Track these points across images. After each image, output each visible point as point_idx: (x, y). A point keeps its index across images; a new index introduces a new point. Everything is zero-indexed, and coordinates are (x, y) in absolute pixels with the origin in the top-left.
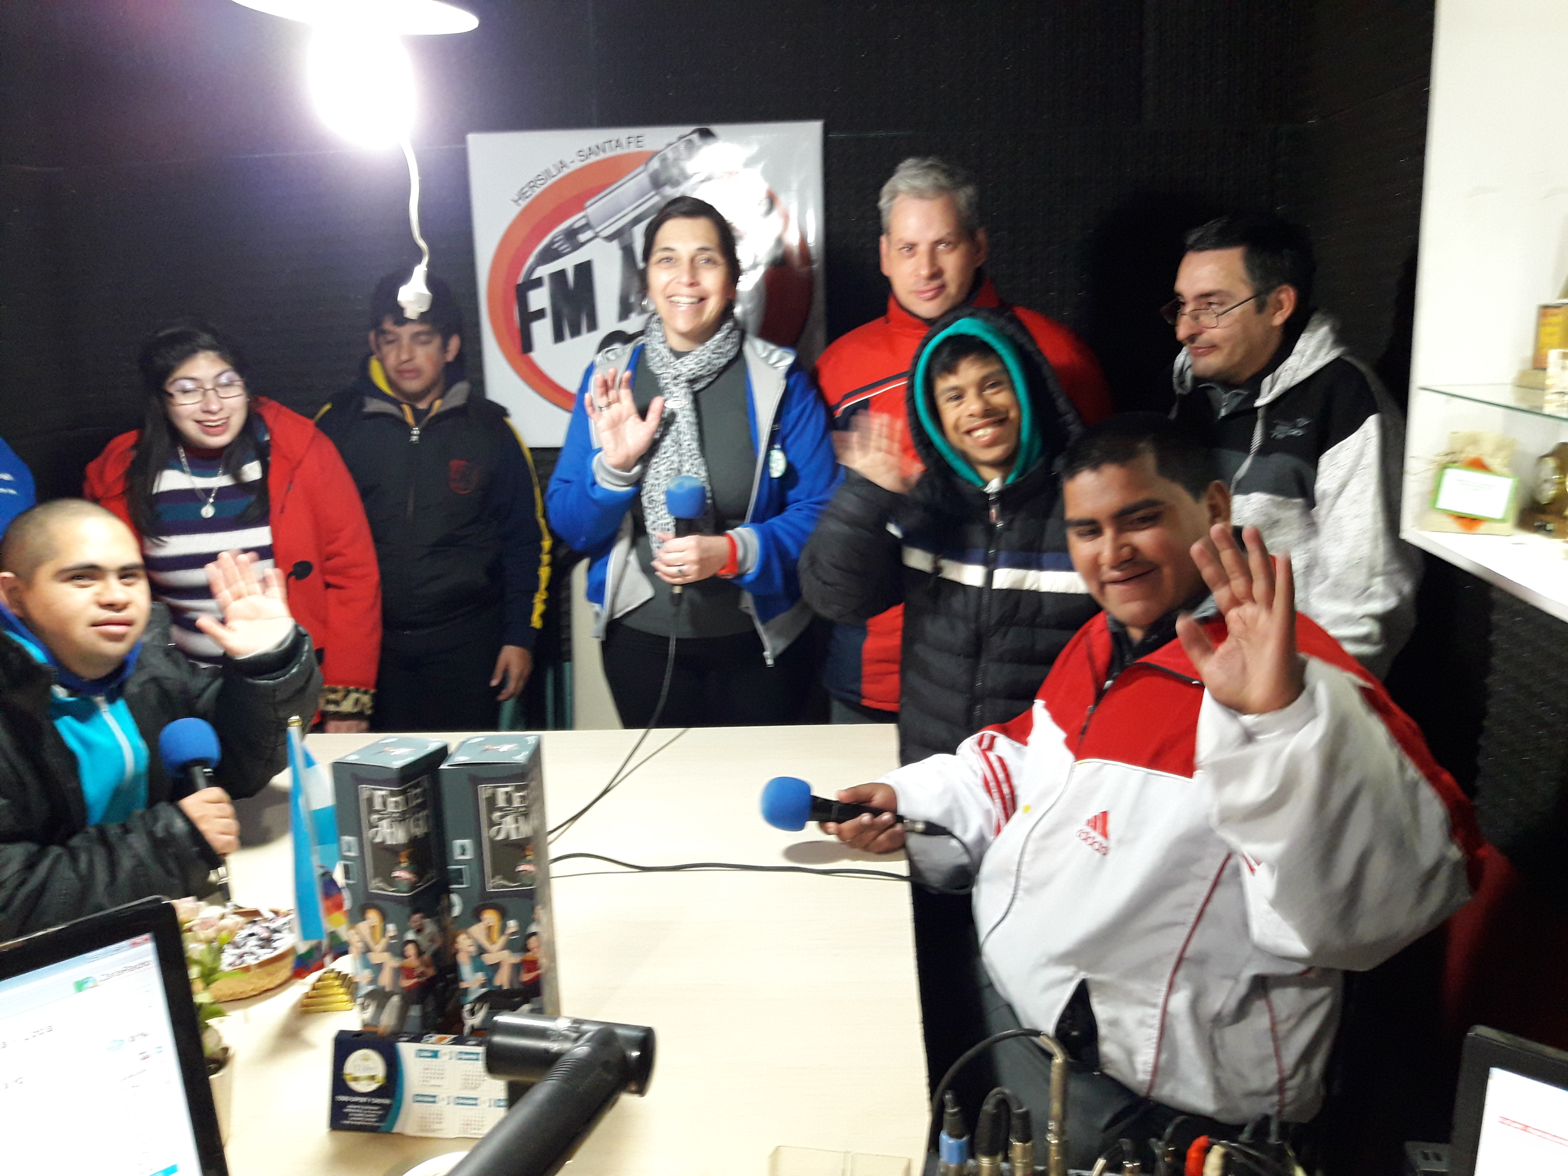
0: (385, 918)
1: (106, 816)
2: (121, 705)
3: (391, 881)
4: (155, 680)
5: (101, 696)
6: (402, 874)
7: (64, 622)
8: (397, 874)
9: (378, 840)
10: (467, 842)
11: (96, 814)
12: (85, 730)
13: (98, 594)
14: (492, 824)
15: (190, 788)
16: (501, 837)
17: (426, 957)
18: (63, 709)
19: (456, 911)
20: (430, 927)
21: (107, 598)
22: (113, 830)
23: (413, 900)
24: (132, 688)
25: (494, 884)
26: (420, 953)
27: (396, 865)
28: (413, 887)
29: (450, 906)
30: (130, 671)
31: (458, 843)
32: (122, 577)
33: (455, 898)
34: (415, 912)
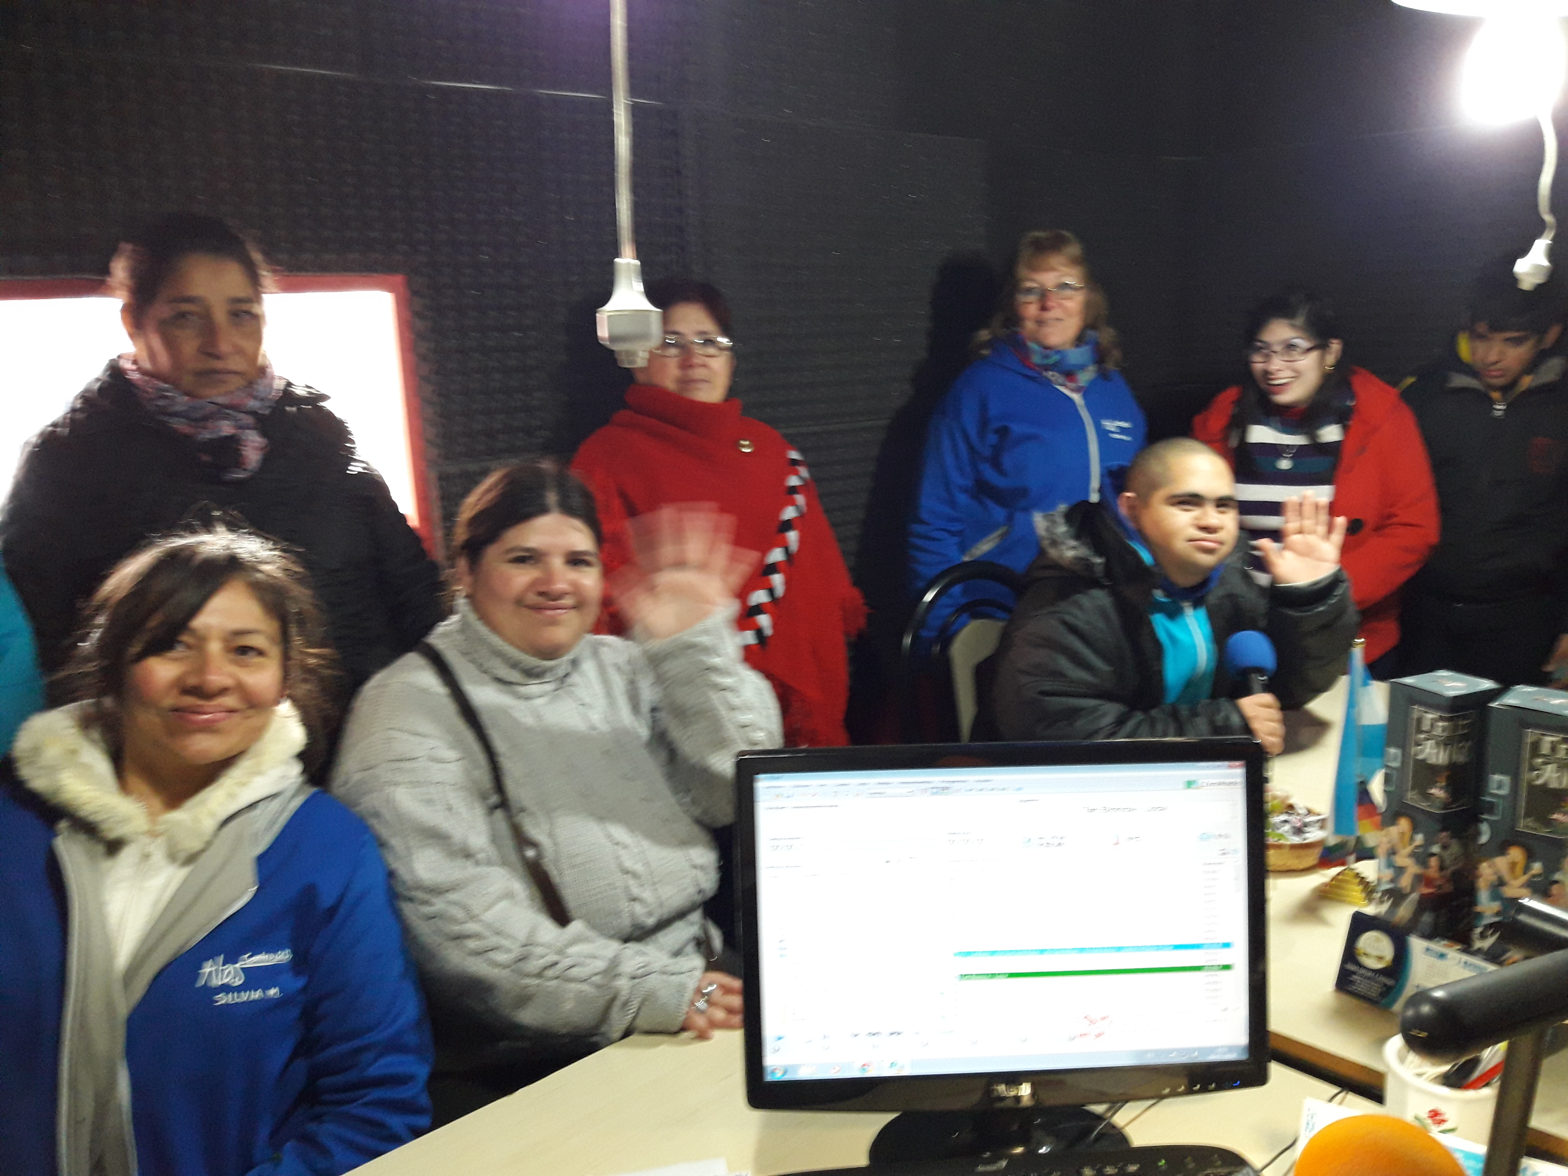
0: (1415, 829)
1: (1180, 698)
2: (1202, 613)
3: (1427, 797)
4: (1231, 596)
5: (1188, 601)
6: (1438, 792)
7: (1168, 536)
8: (1433, 791)
9: (1420, 757)
10: (1505, 779)
11: (1172, 694)
12: (1174, 627)
13: (1196, 519)
14: (1533, 768)
15: (1247, 692)
16: (1539, 782)
17: (1448, 872)
18: (1160, 608)
19: (1484, 839)
20: (1455, 848)
21: (1204, 523)
22: (1184, 711)
23: (1445, 817)
24: (1212, 599)
25: (1525, 825)
26: (1442, 868)
27: (1433, 784)
28: (1446, 806)
29: (1478, 834)
30: (1213, 585)
31: (1497, 777)
32: (1218, 506)
33: (1485, 828)
34: (1444, 829)
